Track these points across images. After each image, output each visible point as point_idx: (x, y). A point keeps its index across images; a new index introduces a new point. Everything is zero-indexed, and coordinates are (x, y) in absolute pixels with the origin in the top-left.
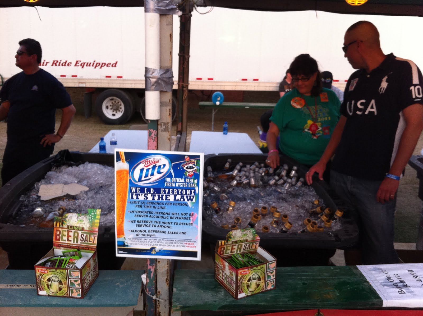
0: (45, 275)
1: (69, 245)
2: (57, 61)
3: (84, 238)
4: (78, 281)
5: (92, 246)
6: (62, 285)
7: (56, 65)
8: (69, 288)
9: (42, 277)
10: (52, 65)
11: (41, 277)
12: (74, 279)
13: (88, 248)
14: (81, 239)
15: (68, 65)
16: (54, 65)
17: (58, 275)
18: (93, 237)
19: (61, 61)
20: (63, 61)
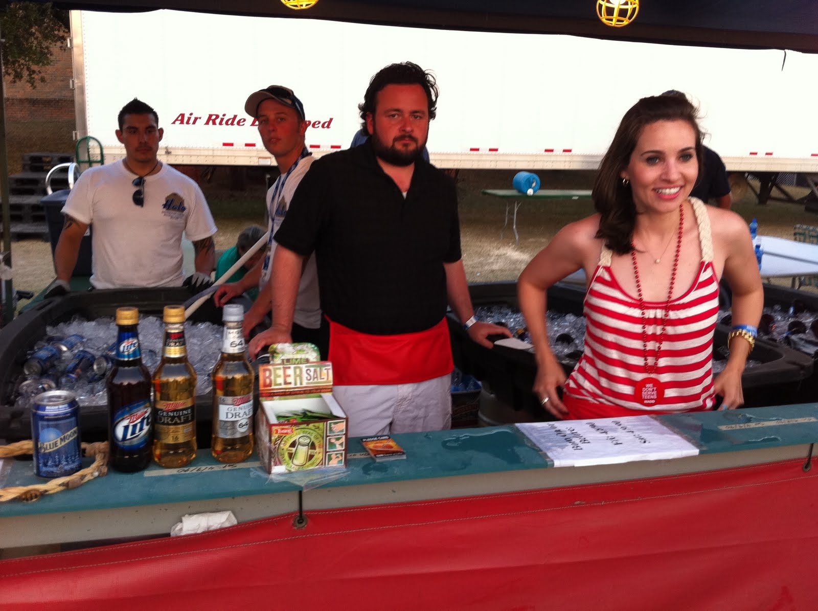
0: (288, 436)
1: (287, 390)
2: (217, 116)
3: (312, 374)
4: (341, 438)
5: (327, 385)
6: (315, 449)
7: (214, 123)
8: (326, 452)
9: (281, 442)
10: (207, 123)
11: (279, 441)
12: (335, 435)
13: (321, 389)
14: (307, 378)
15: (238, 123)
16: (211, 122)
17: (309, 433)
18: (325, 372)
19: (224, 115)
20: (230, 116)
